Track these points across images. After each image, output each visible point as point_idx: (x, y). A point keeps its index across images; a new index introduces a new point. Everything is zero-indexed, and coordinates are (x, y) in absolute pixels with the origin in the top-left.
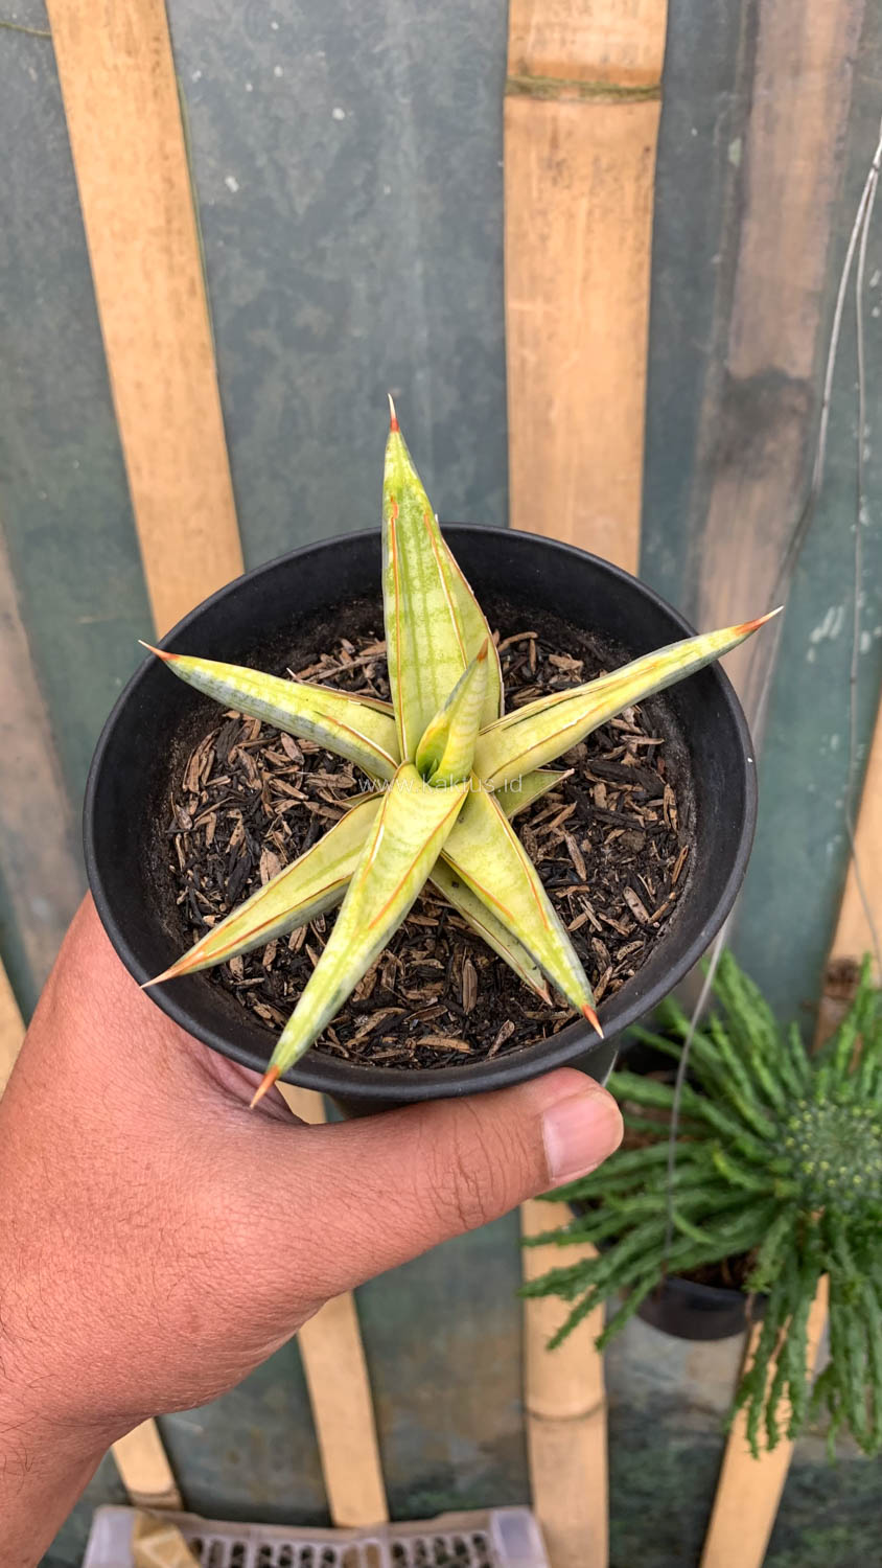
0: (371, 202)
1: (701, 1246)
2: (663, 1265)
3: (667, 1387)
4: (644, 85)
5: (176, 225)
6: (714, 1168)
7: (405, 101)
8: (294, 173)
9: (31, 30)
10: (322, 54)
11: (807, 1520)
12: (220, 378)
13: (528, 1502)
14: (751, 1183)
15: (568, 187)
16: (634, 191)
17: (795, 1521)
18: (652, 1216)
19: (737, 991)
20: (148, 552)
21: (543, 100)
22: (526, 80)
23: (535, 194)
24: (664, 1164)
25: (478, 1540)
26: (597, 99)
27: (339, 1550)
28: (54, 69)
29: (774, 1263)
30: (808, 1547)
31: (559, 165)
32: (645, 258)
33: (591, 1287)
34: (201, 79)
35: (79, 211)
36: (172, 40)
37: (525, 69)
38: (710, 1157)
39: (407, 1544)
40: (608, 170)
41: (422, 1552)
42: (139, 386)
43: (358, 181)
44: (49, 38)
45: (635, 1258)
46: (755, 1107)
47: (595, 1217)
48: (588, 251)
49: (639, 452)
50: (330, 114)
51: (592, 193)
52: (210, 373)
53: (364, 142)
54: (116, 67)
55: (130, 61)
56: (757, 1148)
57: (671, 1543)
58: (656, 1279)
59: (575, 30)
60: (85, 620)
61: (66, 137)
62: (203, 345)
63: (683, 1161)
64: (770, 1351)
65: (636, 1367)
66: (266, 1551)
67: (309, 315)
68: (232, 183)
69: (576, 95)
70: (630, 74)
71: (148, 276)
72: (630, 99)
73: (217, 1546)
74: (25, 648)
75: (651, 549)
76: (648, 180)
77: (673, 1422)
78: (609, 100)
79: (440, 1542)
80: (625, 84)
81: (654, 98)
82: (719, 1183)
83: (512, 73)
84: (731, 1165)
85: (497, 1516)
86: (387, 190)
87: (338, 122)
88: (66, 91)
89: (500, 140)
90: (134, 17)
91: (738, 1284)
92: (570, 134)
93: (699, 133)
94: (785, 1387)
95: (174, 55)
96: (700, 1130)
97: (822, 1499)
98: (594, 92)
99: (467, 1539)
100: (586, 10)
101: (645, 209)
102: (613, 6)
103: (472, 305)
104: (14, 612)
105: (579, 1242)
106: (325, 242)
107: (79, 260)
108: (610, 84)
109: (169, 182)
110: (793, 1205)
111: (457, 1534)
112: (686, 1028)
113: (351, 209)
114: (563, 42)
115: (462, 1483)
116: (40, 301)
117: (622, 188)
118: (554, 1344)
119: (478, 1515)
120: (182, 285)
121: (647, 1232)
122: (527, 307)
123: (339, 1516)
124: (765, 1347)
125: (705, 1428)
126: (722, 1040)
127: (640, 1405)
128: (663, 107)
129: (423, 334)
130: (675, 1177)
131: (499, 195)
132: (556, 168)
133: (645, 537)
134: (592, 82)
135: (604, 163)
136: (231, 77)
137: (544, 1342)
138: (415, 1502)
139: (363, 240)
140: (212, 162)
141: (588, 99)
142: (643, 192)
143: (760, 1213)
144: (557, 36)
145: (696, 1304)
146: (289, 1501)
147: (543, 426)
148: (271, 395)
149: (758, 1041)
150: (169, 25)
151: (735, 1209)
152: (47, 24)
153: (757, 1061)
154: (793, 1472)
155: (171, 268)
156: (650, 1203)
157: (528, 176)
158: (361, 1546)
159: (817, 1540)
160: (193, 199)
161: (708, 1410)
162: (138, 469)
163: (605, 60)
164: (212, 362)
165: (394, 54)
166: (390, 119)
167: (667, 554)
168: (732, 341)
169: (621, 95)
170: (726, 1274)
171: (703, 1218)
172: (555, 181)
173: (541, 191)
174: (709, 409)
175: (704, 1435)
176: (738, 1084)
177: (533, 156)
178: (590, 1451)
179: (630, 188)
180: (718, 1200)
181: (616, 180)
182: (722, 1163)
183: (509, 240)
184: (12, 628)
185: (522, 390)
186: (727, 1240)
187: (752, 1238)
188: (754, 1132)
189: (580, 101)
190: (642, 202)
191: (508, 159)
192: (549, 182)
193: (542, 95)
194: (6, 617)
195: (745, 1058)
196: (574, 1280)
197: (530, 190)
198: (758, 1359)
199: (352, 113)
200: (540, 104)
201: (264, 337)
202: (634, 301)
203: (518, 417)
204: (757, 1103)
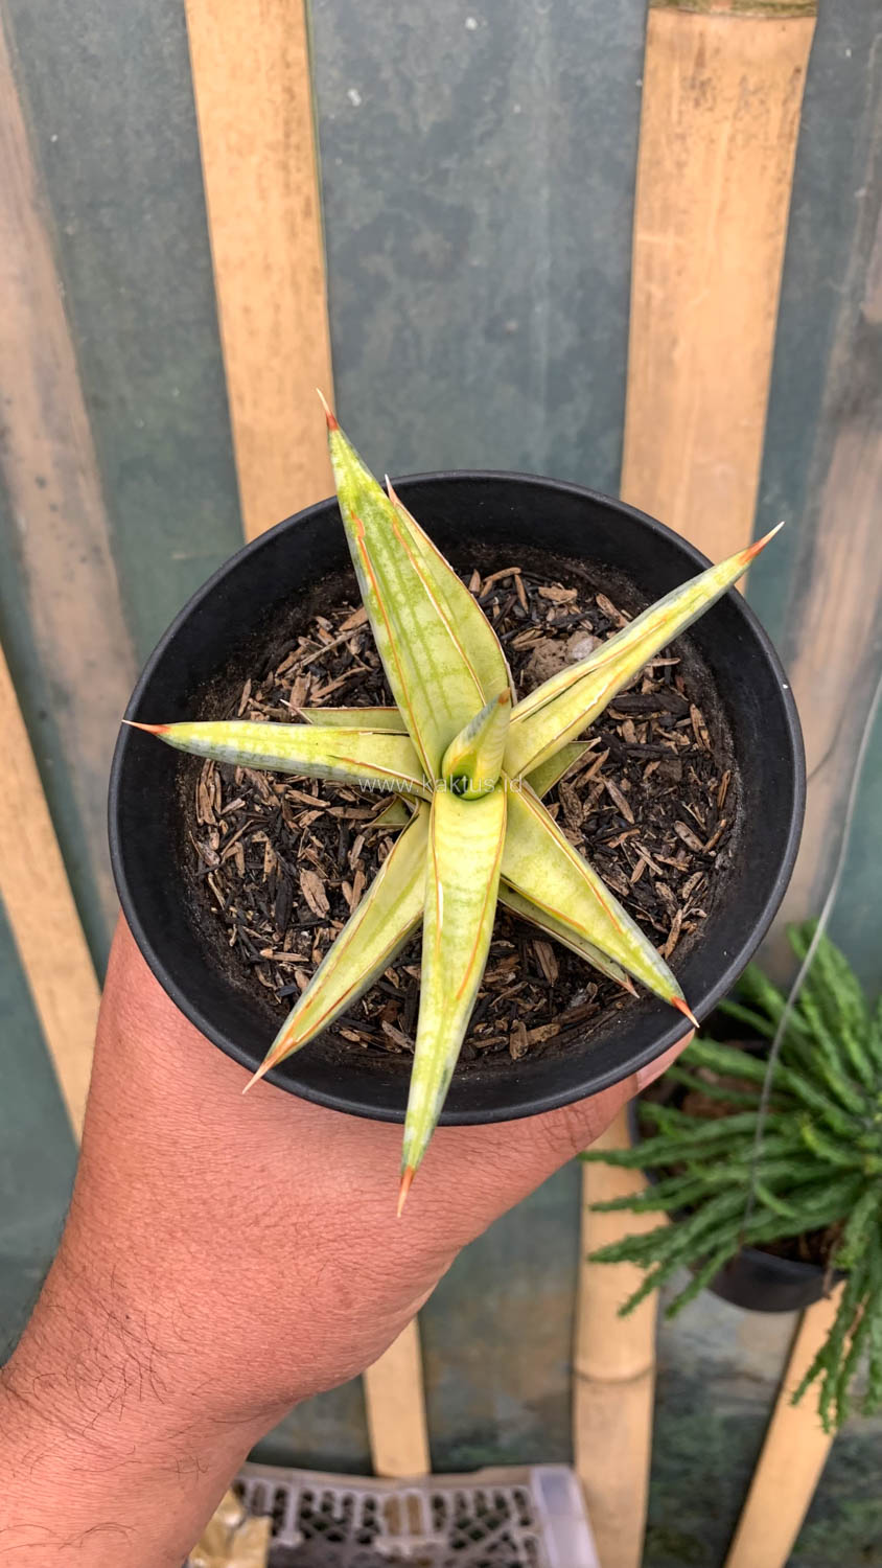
0: (499, 122)
1: (782, 1219)
2: (741, 1236)
3: (716, 1355)
5: (294, 140)
6: (801, 1141)
7: (542, 11)
8: (420, 86)
11: (848, 1490)
12: (330, 306)
13: (570, 1460)
14: (837, 1157)
15: (711, 109)
16: (779, 116)
17: (836, 1491)
18: (733, 1186)
19: (827, 962)
20: (246, 487)
21: (691, 13)
23: (675, 116)
24: (748, 1135)
25: (518, 1496)
26: (749, 14)
27: (381, 1499)
29: (861, 1239)
30: (846, 1517)
31: (703, 84)
32: (786, 189)
33: (665, 1254)
35: (194, 121)
38: (798, 1130)
39: (448, 1496)
40: (755, 92)
41: (462, 1504)
42: (247, 310)
43: (487, 99)
45: (713, 1227)
46: (842, 1082)
47: (672, 1185)
48: (727, 180)
49: (764, 397)
50: (464, 22)
51: (735, 116)
52: (320, 300)
53: (496, 56)
56: (845, 1122)
57: (709, 1506)
58: (733, 1250)
60: (178, 556)
61: (184, 40)
62: (315, 270)
63: (770, 1132)
64: (847, 1327)
65: (688, 1335)
66: (308, 1497)
67: (428, 241)
68: (354, 95)
69: (727, 9)
71: (263, 194)
72: (785, 14)
73: (260, 1491)
74: (114, 584)
75: (768, 499)
76: (795, 105)
77: (717, 1388)
78: (762, 15)
79: (480, 1497)
81: (808, 15)
82: (805, 1155)
84: (818, 1139)
85: (538, 1473)
87: (470, 32)
89: (641, 55)
91: (819, 1261)
92: (717, 51)
93: (853, 54)
94: (863, 1365)
96: (787, 1101)
97: (863, 1471)
98: (746, 6)
99: (508, 1494)
101: (791, 134)
103: (598, 235)
104: (105, 544)
105: (654, 1209)
106: (449, 163)
107: (192, 172)
109: (290, 93)
110: (881, 1182)
111: (498, 1488)
112: (772, 998)
113: (479, 129)
115: (505, 1440)
116: (148, 217)
117: (768, 111)
118: (625, 1310)
119: (517, 1471)
120: (297, 203)
121: (727, 1203)
122: (656, 239)
123: (381, 1465)
124: (842, 1322)
125: (751, 1396)
126: (812, 1011)
127: (689, 1372)
128: (817, 28)
129: (544, 265)
130: (761, 1148)
131: (636, 118)
132: (700, 88)
133: (763, 488)
135: (752, 83)
137: (615, 1309)
138: (457, 1456)
139: (488, 162)
140: (335, 73)
141: (739, 13)
142: (790, 117)
143: (847, 1188)
145: (768, 1277)
146: (332, 1449)
147: (666, 365)
148: (381, 328)
149: (846, 1013)
151: (821, 1183)
153: (846, 1035)
154: (838, 1444)
155: (287, 186)
156: (736, 1174)
157: (669, 96)
158: (402, 1495)
159: (856, 1512)
160: (313, 113)
161: (756, 1379)
162: (241, 399)
164: (323, 287)
166: (526, 29)
167: (784, 506)
168: (869, 282)
169: (775, 9)
170: (804, 1249)
171: (785, 1190)
172: (697, 104)
173: (680, 113)
174: (839, 354)
175: (751, 1403)
176: (826, 1056)
177: (676, 73)
178: (635, 1415)
179: (776, 112)
180: (802, 1173)
181: (762, 102)
182: (810, 1136)
183: (643, 167)
184: (101, 562)
185: (646, 327)
186: (811, 1213)
187: (836, 1213)
188: (842, 1106)
189: (732, 15)
190: (787, 129)
191: (647, 78)
192: (691, 104)
193: (690, 9)
194: (96, 550)
195: (834, 1031)
196: (650, 1247)
197: (669, 113)
198: (834, 1335)
199: (485, 23)
200: (687, 18)
201: (379, 263)
202: (771, 236)
203: (640, 355)
204: (845, 1076)
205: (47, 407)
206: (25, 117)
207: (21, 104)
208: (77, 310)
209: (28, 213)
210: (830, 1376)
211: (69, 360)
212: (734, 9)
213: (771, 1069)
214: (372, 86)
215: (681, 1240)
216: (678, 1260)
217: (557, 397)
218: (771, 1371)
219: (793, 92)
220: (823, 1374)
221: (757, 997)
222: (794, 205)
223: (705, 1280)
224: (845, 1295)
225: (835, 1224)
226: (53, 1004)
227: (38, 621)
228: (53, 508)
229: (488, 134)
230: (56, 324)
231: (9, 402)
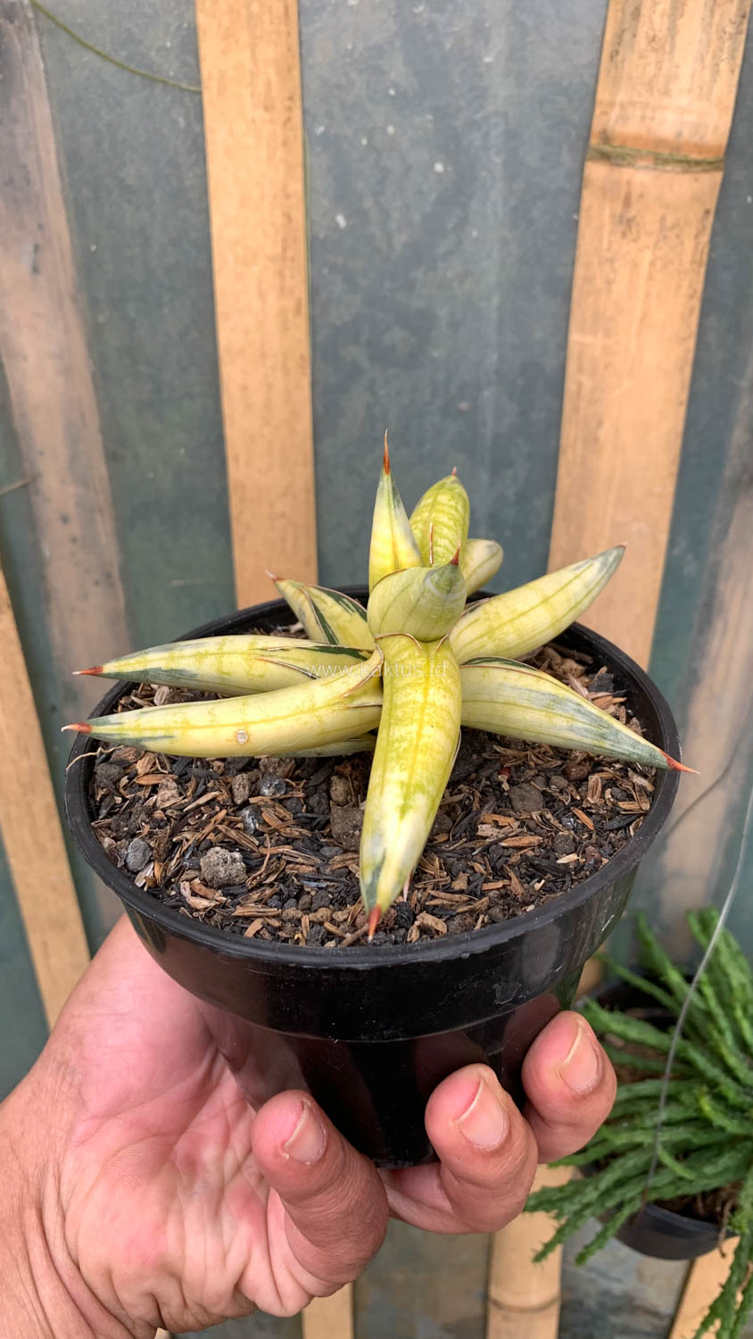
0: (459, 243)
1: (681, 1179)
2: (643, 1193)
3: (617, 1288)
4: (710, 158)
5: (290, 254)
6: (700, 1110)
7: (498, 160)
8: (395, 215)
9: (184, 85)
10: (429, 117)
12: (314, 385)
14: (732, 1126)
15: (635, 240)
16: (691, 248)
18: (637, 1147)
19: (723, 948)
20: (237, 530)
21: (619, 166)
22: (607, 148)
23: (605, 244)
24: (652, 1099)
26: (669, 168)
28: (200, 117)
31: (629, 221)
32: (696, 304)
33: (576, 1207)
34: (323, 134)
36: (303, 99)
37: (606, 138)
38: (697, 1100)
40: (672, 228)
42: (244, 388)
43: (450, 225)
44: (200, 93)
45: (620, 1184)
46: (735, 1056)
48: (647, 295)
49: (675, 469)
50: (431, 167)
51: (656, 247)
52: (306, 382)
53: (459, 192)
54: (254, 121)
55: (267, 116)
56: (738, 1093)
58: (637, 1205)
59: (654, 110)
60: (176, 583)
61: (204, 176)
62: (302, 357)
63: (672, 1099)
64: (739, 1283)
65: (590, 1269)
67: (397, 336)
68: (341, 221)
69: (650, 163)
70: (699, 148)
71: (262, 296)
72: (697, 169)
74: (122, 603)
75: (676, 552)
76: (705, 239)
77: (618, 1320)
78: (678, 169)
80: (695, 156)
81: (717, 169)
82: (702, 1122)
83: (594, 142)
84: (715, 1110)
86: (475, 234)
87: (438, 175)
88: (209, 137)
89: (578, 196)
90: (274, 79)
91: (714, 1219)
92: (641, 196)
95: (304, 112)
96: (687, 1072)
98: (666, 162)
100: (666, 92)
101: (700, 262)
102: (690, 90)
103: (538, 335)
104: (116, 572)
106: (418, 274)
107: (204, 277)
108: (681, 156)
109: (288, 217)
112: (674, 977)
113: (443, 247)
114: (643, 118)
116: (166, 311)
117: (682, 243)
118: (540, 1257)
120: (290, 304)
121: (631, 1162)
122: (588, 339)
124: (735, 1279)
125: (648, 1329)
126: (708, 991)
127: (591, 1303)
128: (724, 178)
129: (493, 358)
130: (664, 1113)
131: (573, 244)
132: (626, 224)
133: (672, 542)
134: (665, 153)
135: (669, 223)
136: (349, 132)
137: (532, 1255)
139: (449, 274)
140: (326, 203)
141: (660, 167)
142: (700, 247)
143: (740, 1155)
144: (638, 113)
145: (667, 1230)
147: (592, 442)
148: (356, 402)
149: (738, 993)
150: (302, 87)
151: (717, 1148)
152: (198, 81)
153: (739, 1013)
155: (282, 290)
156: (639, 1137)
157: (600, 229)
160: (307, 232)
161: (652, 1313)
162: (236, 459)
163: (679, 135)
164: (308, 371)
165: (493, 120)
166: (483, 174)
167: (690, 557)
169: (689, 165)
170: (700, 1207)
171: (683, 1153)
172: (624, 235)
173: (610, 243)
174: (738, 436)
176: (721, 1032)
177: (607, 212)
179: (689, 244)
180: (699, 1138)
181: (678, 236)
182: (707, 1106)
183: (578, 282)
184: (112, 585)
185: (576, 410)
186: (708, 1177)
187: (730, 1177)
188: (736, 1079)
189: (654, 169)
190: (698, 256)
191: (583, 213)
192: (619, 235)
193: (620, 162)
194: (108, 576)
195: (727, 1007)
196: (562, 1200)
197: (600, 241)
198: (727, 1290)
199: (450, 168)
200: (616, 169)
201: (355, 353)
202: (684, 340)
203: (571, 433)
204: (737, 1052)
205: (74, 458)
206: (71, 230)
207: (69, 220)
208: (103, 378)
209: (68, 304)
210: (722, 1327)
211: (93, 422)
212: (656, 164)
213: (674, 1041)
214: (357, 214)
215: (591, 1195)
216: (587, 1212)
217: (499, 464)
218: (665, 1307)
219: (704, 228)
220: (718, 1323)
221: (661, 975)
222: (704, 315)
223: (611, 1232)
224: (738, 1251)
225: (728, 1186)
226: (46, 955)
227: (55, 631)
228: (74, 540)
229: (449, 253)
230: (85, 392)
231: (42, 453)
